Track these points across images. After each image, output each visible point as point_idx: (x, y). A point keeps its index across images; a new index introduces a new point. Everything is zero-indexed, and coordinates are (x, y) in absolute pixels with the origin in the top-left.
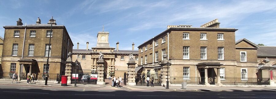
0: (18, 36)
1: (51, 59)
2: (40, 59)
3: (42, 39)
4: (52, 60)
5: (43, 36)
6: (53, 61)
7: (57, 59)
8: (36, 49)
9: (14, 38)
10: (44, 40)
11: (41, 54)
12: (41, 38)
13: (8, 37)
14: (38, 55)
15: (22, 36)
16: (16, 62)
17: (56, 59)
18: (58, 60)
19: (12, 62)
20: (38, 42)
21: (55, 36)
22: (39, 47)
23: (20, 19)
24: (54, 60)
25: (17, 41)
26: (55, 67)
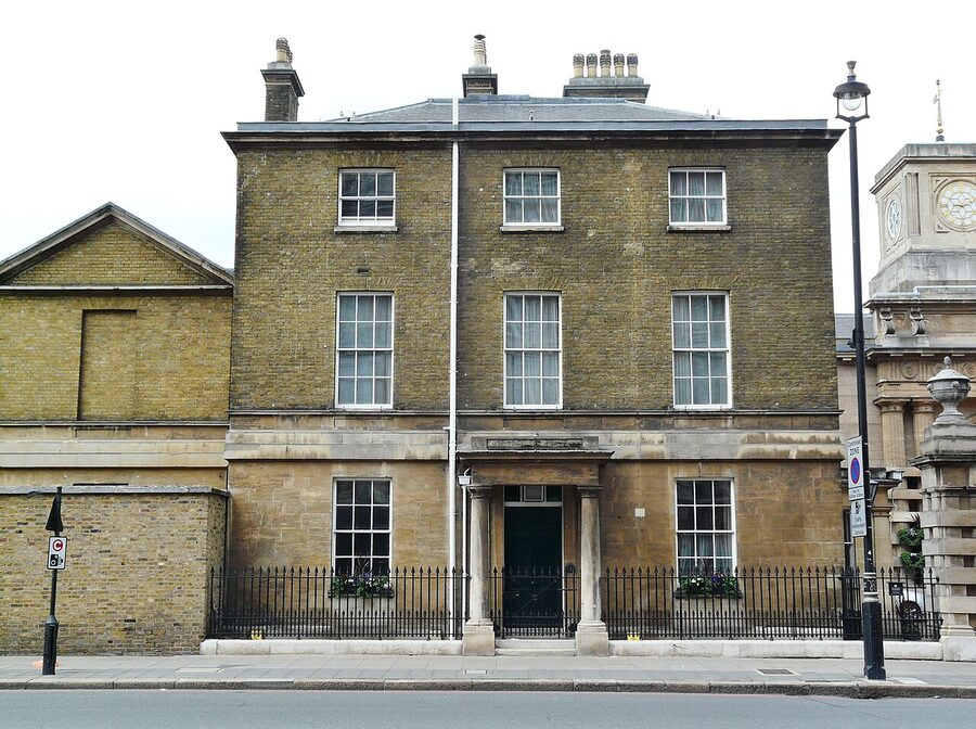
0: (388, 223)
1: (744, 434)
2: (635, 435)
3: (633, 247)
4: (750, 441)
5: (635, 221)
6: (769, 449)
7: (806, 435)
8: (583, 345)
9: (340, 243)
10: (650, 258)
11: (634, 391)
12: (621, 234)
13: (275, 230)
14: (611, 397)
15: (422, 220)
16: (384, 472)
17: (795, 435)
18: (813, 441)
19: (340, 472)
20: (593, 277)
21: (754, 217)
22: (611, 322)
23: (283, 45)
24: (774, 441)
25: (372, 266)
26: (788, 506)
